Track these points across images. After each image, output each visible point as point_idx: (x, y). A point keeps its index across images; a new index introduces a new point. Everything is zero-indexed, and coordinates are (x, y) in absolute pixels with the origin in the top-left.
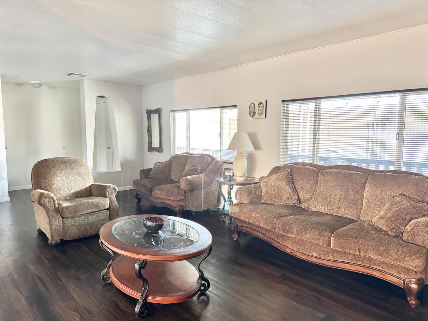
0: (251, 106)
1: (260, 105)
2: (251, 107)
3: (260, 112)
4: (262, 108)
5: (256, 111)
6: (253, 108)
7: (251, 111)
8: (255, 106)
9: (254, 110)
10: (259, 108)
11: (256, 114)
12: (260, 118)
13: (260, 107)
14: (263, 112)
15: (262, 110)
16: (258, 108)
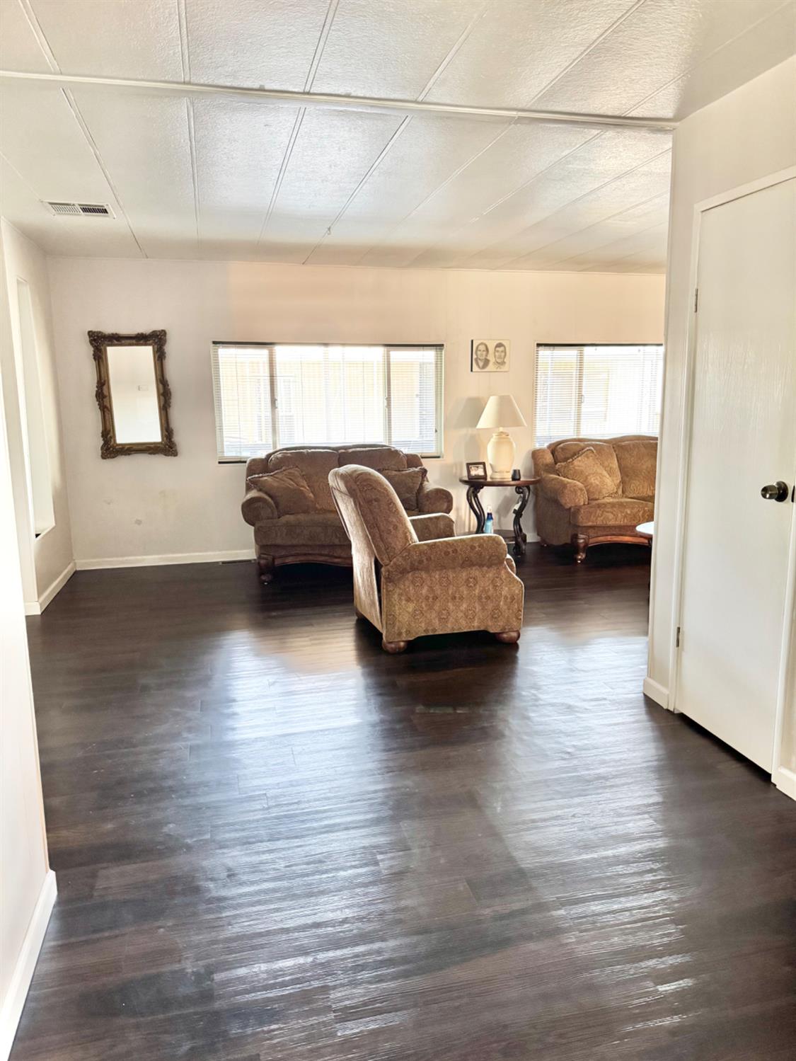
0: (479, 349)
1: (497, 349)
2: (480, 351)
3: (499, 361)
4: (503, 354)
5: (491, 358)
6: (484, 353)
7: (479, 357)
8: (487, 350)
9: (487, 356)
10: (497, 354)
11: (491, 364)
12: (498, 370)
13: (498, 351)
14: (505, 360)
15: (502, 357)
16: (495, 353)
